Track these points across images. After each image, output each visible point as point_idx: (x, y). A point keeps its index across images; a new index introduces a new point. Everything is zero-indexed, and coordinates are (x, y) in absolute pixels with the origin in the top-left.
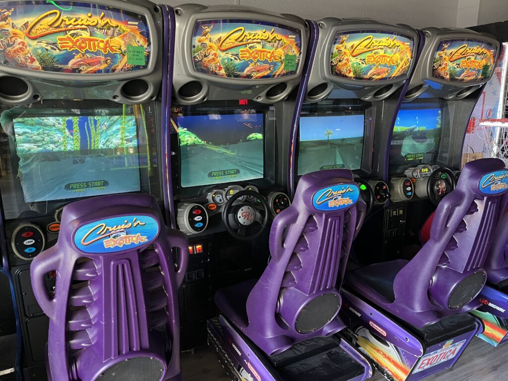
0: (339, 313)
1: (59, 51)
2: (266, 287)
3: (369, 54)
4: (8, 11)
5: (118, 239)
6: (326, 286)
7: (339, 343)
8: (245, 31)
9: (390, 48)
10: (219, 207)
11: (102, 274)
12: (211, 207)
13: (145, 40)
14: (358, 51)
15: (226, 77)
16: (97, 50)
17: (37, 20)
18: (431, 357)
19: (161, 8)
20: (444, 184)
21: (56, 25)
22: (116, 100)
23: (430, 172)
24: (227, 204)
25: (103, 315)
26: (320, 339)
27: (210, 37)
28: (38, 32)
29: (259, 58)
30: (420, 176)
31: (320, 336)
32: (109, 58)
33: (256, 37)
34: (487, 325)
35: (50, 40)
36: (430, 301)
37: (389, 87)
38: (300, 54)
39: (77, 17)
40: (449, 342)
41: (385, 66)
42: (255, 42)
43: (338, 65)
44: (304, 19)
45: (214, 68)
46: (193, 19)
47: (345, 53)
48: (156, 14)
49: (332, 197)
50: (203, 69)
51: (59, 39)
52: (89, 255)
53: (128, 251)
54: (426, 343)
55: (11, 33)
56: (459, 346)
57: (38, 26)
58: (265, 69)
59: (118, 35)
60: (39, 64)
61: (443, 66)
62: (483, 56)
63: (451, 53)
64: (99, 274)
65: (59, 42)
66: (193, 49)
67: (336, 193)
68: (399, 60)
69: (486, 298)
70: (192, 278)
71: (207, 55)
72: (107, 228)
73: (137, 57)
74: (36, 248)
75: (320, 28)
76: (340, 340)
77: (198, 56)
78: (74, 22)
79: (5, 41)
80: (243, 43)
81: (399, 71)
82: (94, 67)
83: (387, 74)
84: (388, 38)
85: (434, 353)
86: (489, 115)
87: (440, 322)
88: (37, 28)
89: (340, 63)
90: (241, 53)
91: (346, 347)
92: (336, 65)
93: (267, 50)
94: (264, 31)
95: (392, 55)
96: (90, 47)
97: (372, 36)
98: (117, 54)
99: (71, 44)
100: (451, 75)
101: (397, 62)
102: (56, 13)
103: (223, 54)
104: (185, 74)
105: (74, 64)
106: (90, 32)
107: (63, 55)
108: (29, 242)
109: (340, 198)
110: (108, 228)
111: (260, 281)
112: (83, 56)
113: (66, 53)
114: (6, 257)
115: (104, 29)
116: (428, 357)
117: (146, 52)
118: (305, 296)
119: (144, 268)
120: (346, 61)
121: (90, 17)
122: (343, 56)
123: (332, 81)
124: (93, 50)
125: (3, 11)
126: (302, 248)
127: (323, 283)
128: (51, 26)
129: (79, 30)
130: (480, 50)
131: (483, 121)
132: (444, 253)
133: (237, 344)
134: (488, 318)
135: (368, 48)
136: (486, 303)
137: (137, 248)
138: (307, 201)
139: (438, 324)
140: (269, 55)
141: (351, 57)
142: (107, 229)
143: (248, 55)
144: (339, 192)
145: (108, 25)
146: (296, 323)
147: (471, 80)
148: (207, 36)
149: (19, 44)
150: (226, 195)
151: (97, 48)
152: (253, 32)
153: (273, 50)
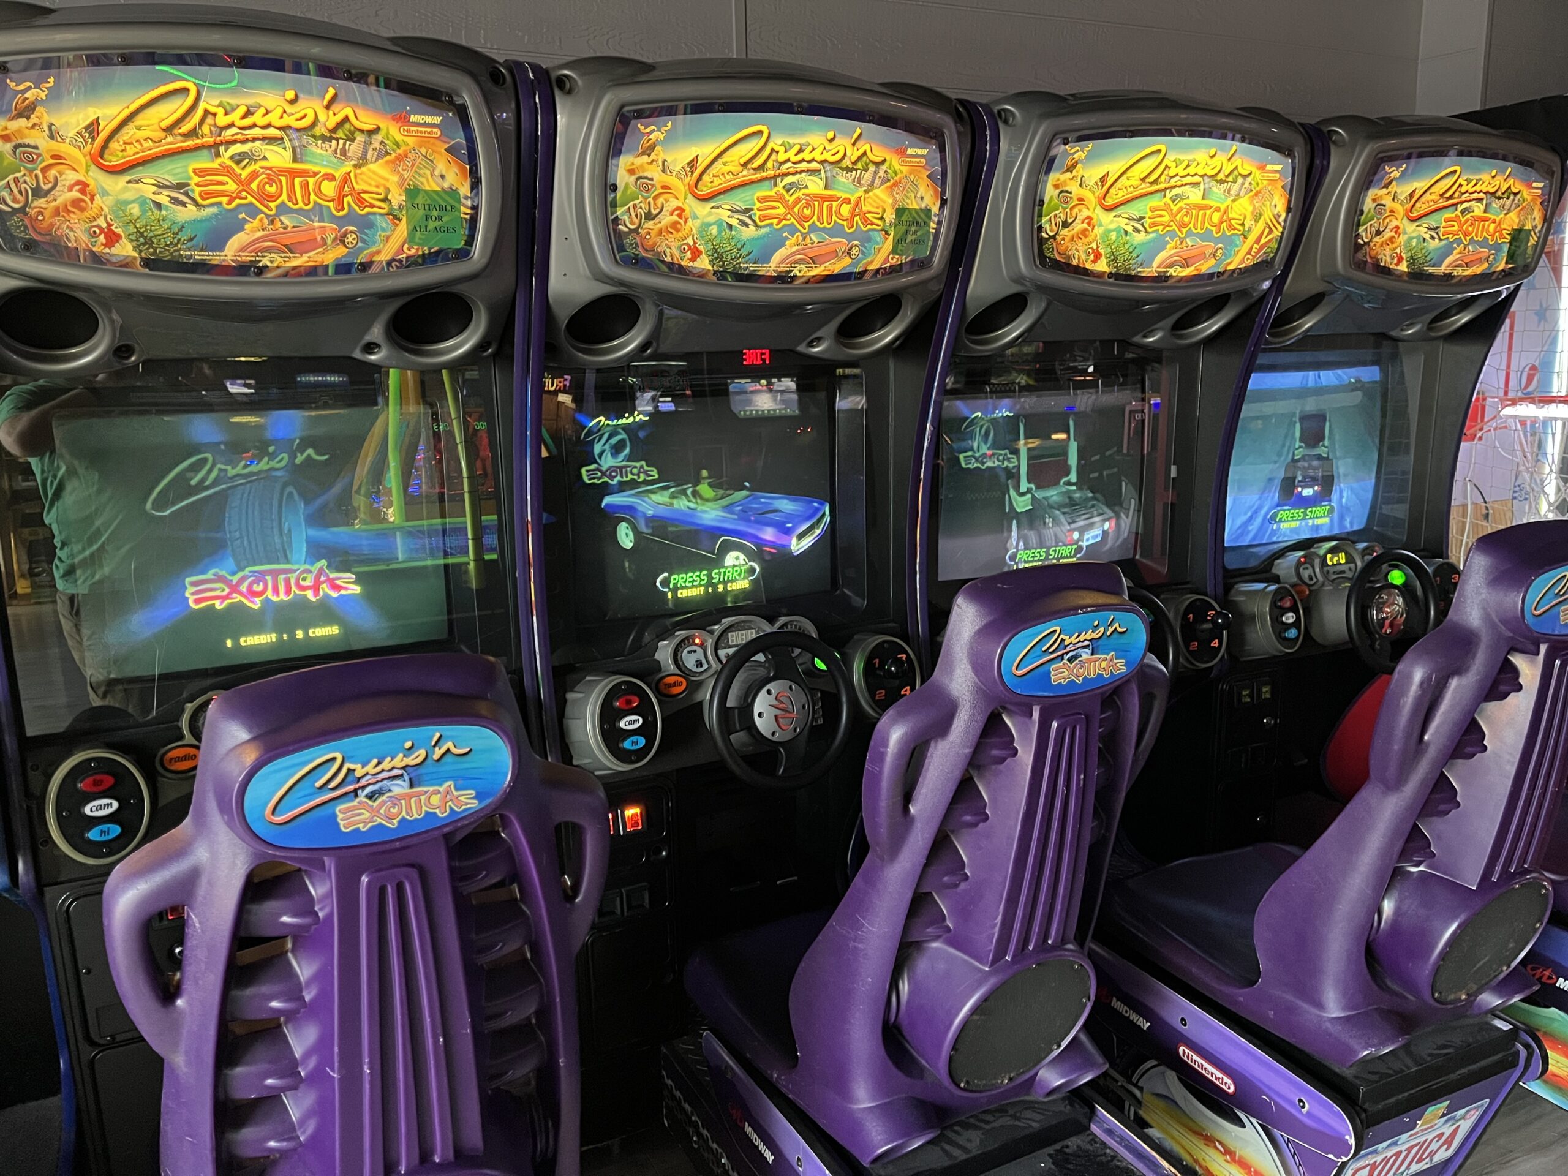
0: (1085, 1025)
1: (194, 208)
2: (851, 944)
3: (1155, 201)
4: (37, 86)
5: (384, 802)
6: (1046, 937)
7: (1090, 1121)
8: (771, 139)
9: (1222, 182)
10: (695, 686)
11: (331, 914)
12: (670, 685)
13: (463, 169)
14: (1121, 193)
15: (715, 278)
16: (316, 203)
17: (127, 112)
18: (1379, 1158)
19: (511, 71)
20: (1400, 600)
21: (186, 128)
22: (373, 357)
23: (1352, 565)
24: (719, 674)
25: (336, 1049)
26: (1026, 1109)
27: (662, 156)
28: (130, 150)
29: (815, 218)
30: (1321, 579)
31: (1027, 1098)
32: (351, 228)
33: (806, 155)
34: (1553, 1049)
35: (168, 172)
36: (1375, 981)
37: (1217, 303)
38: (942, 206)
39: (250, 101)
40: (1435, 1110)
41: (1206, 236)
42: (802, 172)
43: (1059, 238)
44: (953, 96)
45: (677, 254)
46: (609, 103)
47: (1080, 199)
48: (495, 89)
49: (1063, 652)
50: (643, 258)
51: (194, 171)
52: (289, 854)
53: (415, 840)
54: (1363, 1115)
55: (46, 156)
56: (1467, 1119)
57: (129, 132)
58: (834, 254)
59: (378, 158)
60: (134, 248)
61: (1388, 234)
62: (1508, 202)
63: (1411, 195)
64: (321, 915)
65: (196, 179)
66: (611, 196)
67: (1073, 640)
68: (1249, 216)
69: (1547, 963)
70: (613, 913)
71: (654, 212)
72: (347, 766)
73: (437, 224)
74: (121, 825)
75: (1001, 125)
76: (1093, 1110)
77: (626, 218)
78: (244, 117)
79: (28, 179)
80: (764, 174)
81: (1249, 253)
82: (305, 258)
83: (1212, 262)
84: (1212, 152)
85: (1389, 1145)
86: (1527, 386)
87: (1406, 1047)
88: (126, 138)
89: (1065, 231)
90: (758, 205)
91: (1110, 1132)
92: (1054, 237)
93: (839, 194)
94: (830, 135)
95: (1229, 201)
96: (291, 196)
97: (1163, 148)
98: (374, 214)
99: (232, 186)
100: (1412, 261)
101: (1243, 224)
102: (185, 91)
103: (703, 211)
104: (588, 273)
105: (243, 249)
106: (294, 149)
107: (207, 219)
108: (99, 808)
109: (1085, 655)
110: (352, 767)
111: (832, 922)
112: (272, 222)
113: (216, 215)
114: (29, 858)
115: (337, 139)
116: (1370, 1160)
117: (466, 206)
118: (980, 970)
119: (465, 893)
120: (1085, 225)
121: (293, 102)
122: (1076, 210)
123: (1043, 289)
124: (301, 205)
125: (21, 87)
126: (968, 818)
127: (1036, 929)
128: (169, 130)
129: (258, 143)
130: (1501, 183)
131: (1514, 402)
132: (1415, 826)
133: (761, 1126)
134: (1556, 1025)
135: (1151, 183)
136: (1550, 978)
137: (447, 830)
138: (979, 665)
139: (1402, 1054)
140: (846, 210)
141: (1099, 210)
142: (349, 770)
143: (781, 210)
144: (1081, 638)
145: (347, 126)
146: (951, 1058)
147: (1475, 276)
148: (653, 156)
149: (70, 189)
150: (716, 649)
151: (313, 197)
152: (797, 141)
153: (860, 192)
